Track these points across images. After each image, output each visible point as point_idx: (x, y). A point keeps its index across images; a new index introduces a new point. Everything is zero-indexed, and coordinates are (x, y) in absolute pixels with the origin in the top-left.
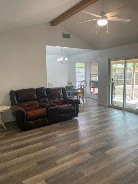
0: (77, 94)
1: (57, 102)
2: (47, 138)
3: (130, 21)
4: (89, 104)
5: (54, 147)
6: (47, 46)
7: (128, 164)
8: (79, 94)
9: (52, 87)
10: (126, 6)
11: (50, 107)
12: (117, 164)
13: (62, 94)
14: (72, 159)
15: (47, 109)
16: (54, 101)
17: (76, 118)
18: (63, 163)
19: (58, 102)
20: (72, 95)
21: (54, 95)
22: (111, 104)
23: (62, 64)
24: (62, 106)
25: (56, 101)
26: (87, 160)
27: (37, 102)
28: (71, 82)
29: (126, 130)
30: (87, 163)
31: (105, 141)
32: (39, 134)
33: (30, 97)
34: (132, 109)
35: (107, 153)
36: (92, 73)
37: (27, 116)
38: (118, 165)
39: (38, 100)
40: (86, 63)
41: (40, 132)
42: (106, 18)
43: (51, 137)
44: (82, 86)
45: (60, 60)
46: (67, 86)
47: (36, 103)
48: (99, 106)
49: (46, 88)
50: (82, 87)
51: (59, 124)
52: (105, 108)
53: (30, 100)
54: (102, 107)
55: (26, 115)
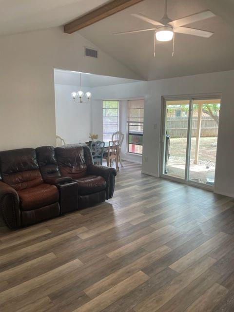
0: (107, 156)
1: (75, 172)
2: (61, 244)
3: (211, 36)
4: (127, 173)
5: (76, 262)
6: (55, 70)
7: (210, 287)
8: (110, 155)
9: (63, 144)
10: (208, 10)
11: (64, 184)
12: (193, 289)
13: (83, 157)
14: (113, 284)
15: (59, 188)
16: (70, 172)
17: (109, 201)
18: (99, 293)
19: (77, 173)
20: (98, 157)
21: (70, 160)
22: (164, 173)
23: (81, 102)
24: (86, 181)
25: (73, 171)
26: (141, 285)
27: (38, 174)
28: (95, 135)
29: (196, 222)
30: (141, 290)
31: (165, 244)
32: (45, 236)
33: (25, 163)
34: (200, 182)
35: (172, 268)
36: (131, 120)
37: (21, 202)
38: (196, 291)
39: (40, 169)
40: (120, 101)
41: (48, 232)
42: (171, 28)
43: (68, 240)
44: (115, 141)
45: (77, 96)
46: (90, 142)
47: (36, 175)
48: (146, 177)
49: (55, 147)
50: (116, 144)
51: (80, 214)
52: (155, 180)
53: (26, 170)
54: (149, 178)
55: (19, 200)
